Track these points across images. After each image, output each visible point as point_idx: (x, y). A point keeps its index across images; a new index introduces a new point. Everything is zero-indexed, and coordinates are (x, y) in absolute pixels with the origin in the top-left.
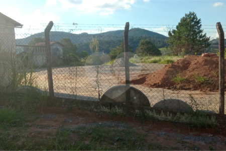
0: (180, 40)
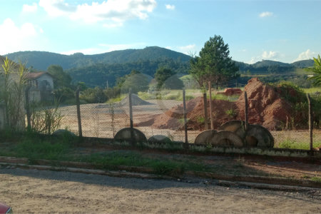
0: (204, 70)
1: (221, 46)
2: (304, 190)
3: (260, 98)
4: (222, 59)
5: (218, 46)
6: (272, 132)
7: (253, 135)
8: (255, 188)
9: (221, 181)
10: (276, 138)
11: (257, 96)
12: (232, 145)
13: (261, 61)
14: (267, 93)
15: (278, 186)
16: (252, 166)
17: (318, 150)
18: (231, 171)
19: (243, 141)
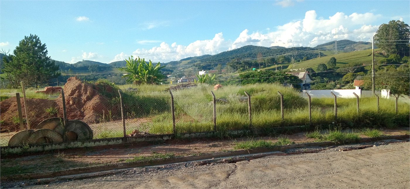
0: (20, 69)
1: (38, 45)
2: (120, 172)
3: (80, 95)
4: (40, 58)
5: (35, 45)
6: (90, 126)
7: (72, 130)
8: (76, 179)
9: (39, 180)
10: (94, 130)
11: (76, 94)
12: (51, 142)
13: (81, 61)
14: (86, 90)
15: (97, 173)
16: (72, 159)
17: (130, 136)
18: (51, 168)
19: (62, 136)
